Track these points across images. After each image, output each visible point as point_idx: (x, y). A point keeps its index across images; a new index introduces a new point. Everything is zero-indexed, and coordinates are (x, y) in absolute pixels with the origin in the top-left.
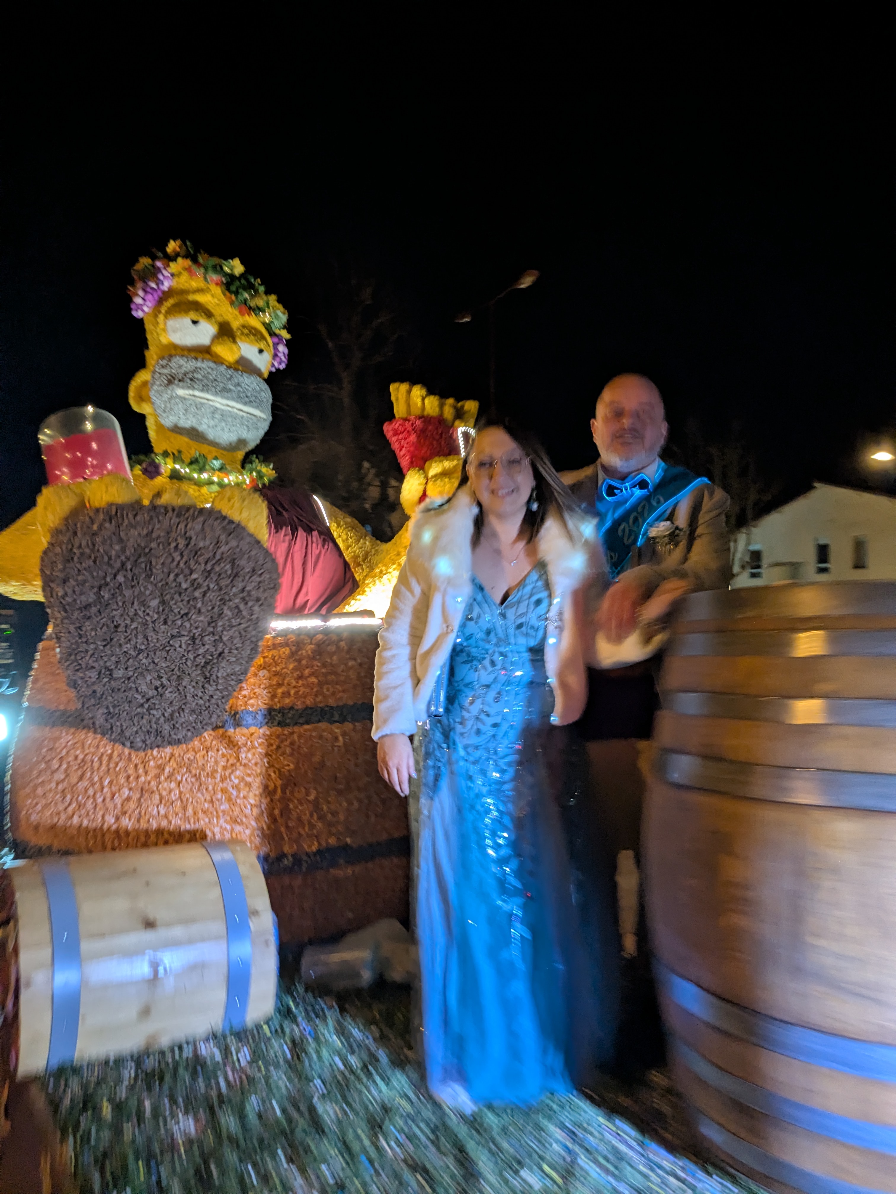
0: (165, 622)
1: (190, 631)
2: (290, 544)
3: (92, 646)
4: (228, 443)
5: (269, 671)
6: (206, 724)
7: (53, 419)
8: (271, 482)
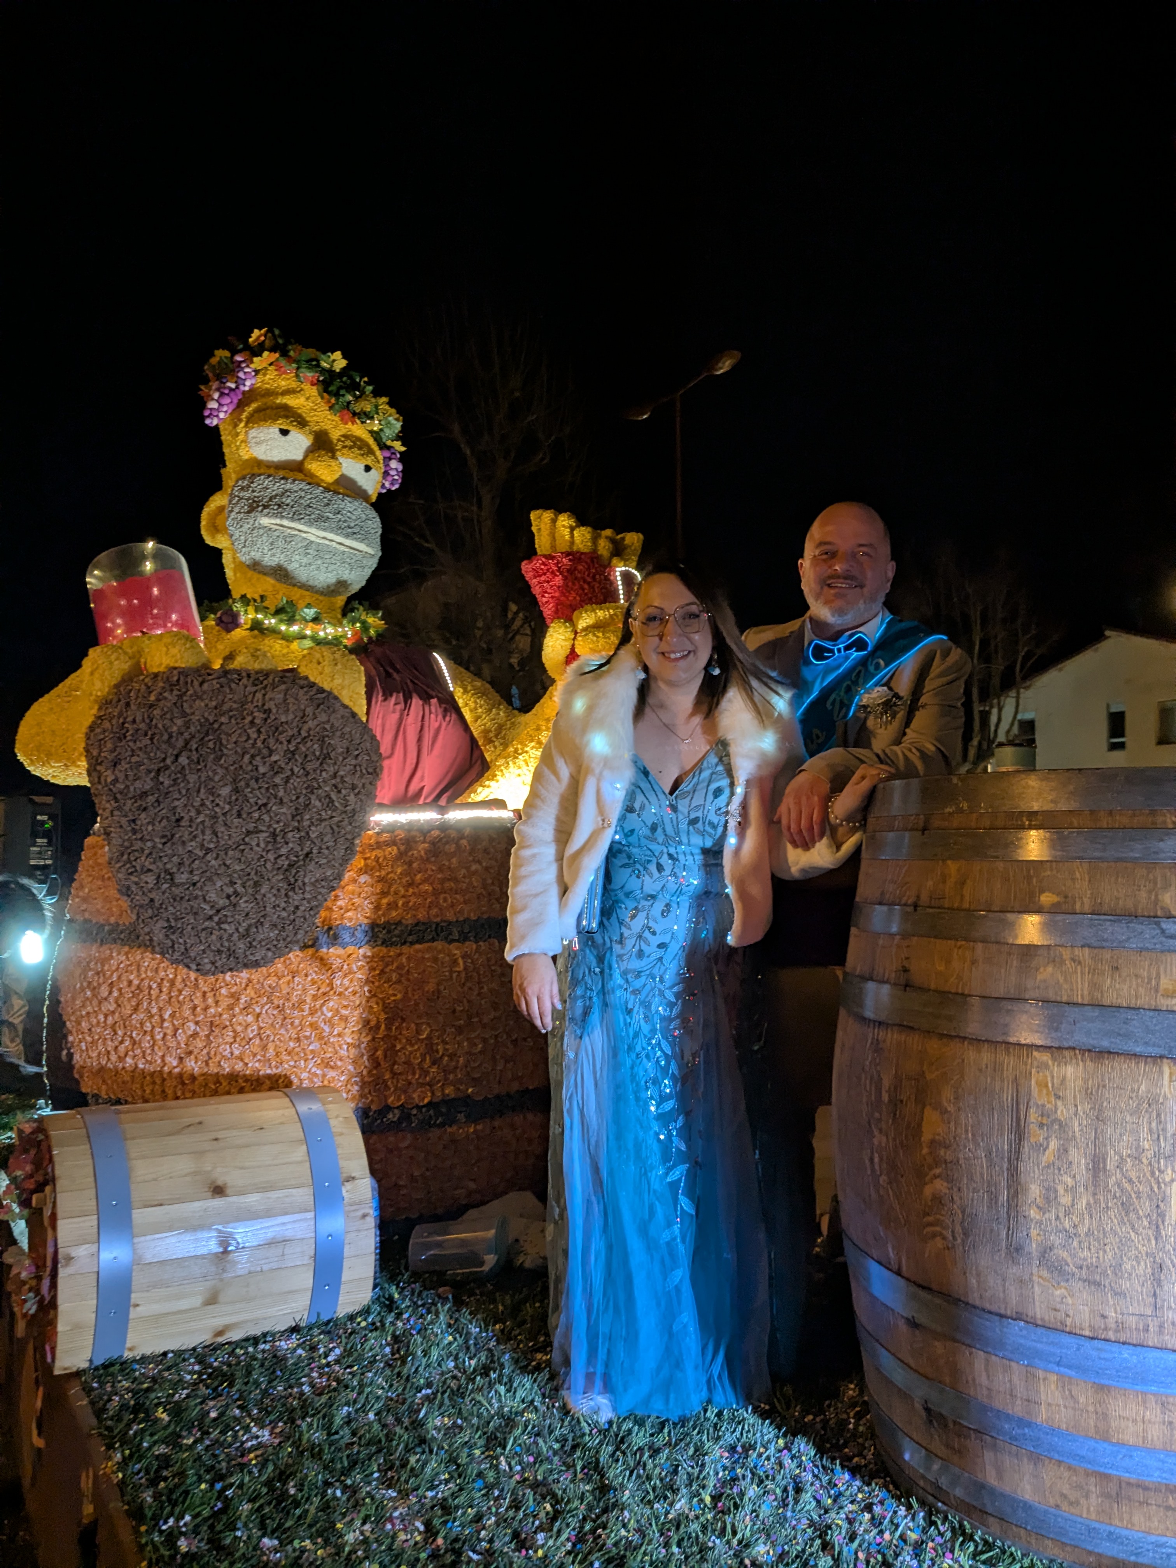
0: (239, 815)
1: (270, 826)
2: (401, 715)
3: (149, 844)
4: (325, 585)
5: (372, 876)
6: (290, 942)
7: (103, 556)
8: (379, 635)
